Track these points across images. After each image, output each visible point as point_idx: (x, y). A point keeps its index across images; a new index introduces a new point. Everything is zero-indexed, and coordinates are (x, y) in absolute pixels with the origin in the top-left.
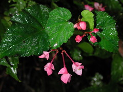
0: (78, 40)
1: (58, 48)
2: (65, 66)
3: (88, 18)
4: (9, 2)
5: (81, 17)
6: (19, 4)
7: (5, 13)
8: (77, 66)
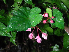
0: (44, 22)
1: (35, 27)
2: (38, 35)
3: (49, 12)
4: (11, 7)
5: (46, 12)
6: (16, 8)
7: (9, 13)
8: (44, 34)
